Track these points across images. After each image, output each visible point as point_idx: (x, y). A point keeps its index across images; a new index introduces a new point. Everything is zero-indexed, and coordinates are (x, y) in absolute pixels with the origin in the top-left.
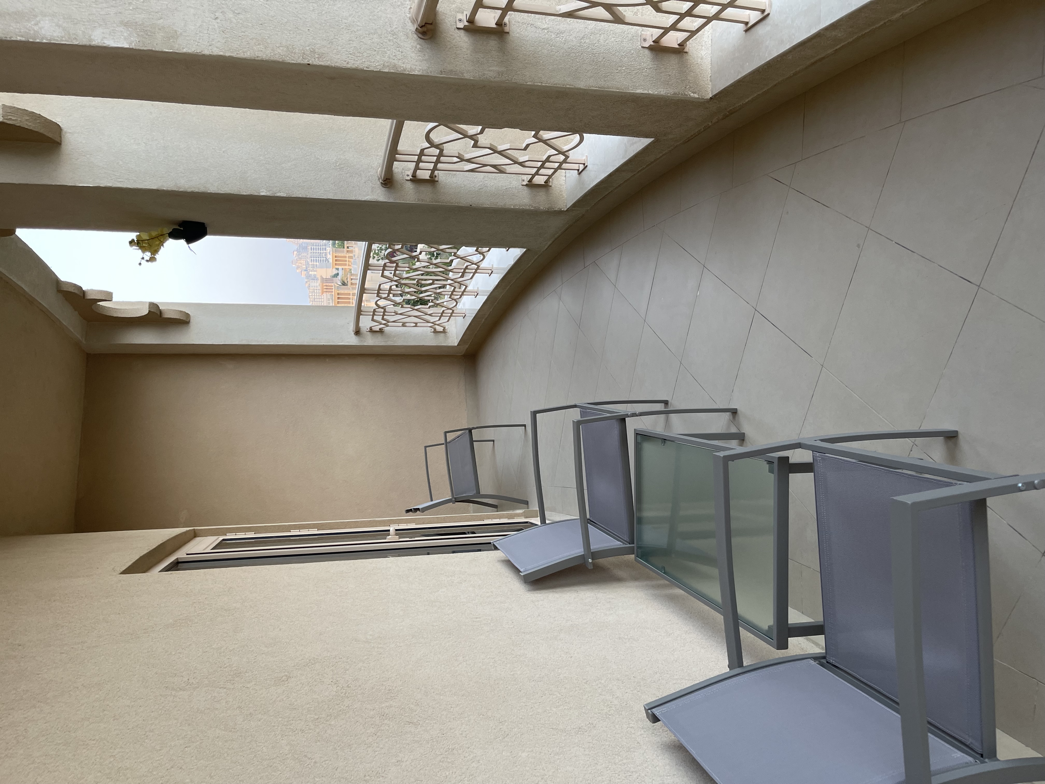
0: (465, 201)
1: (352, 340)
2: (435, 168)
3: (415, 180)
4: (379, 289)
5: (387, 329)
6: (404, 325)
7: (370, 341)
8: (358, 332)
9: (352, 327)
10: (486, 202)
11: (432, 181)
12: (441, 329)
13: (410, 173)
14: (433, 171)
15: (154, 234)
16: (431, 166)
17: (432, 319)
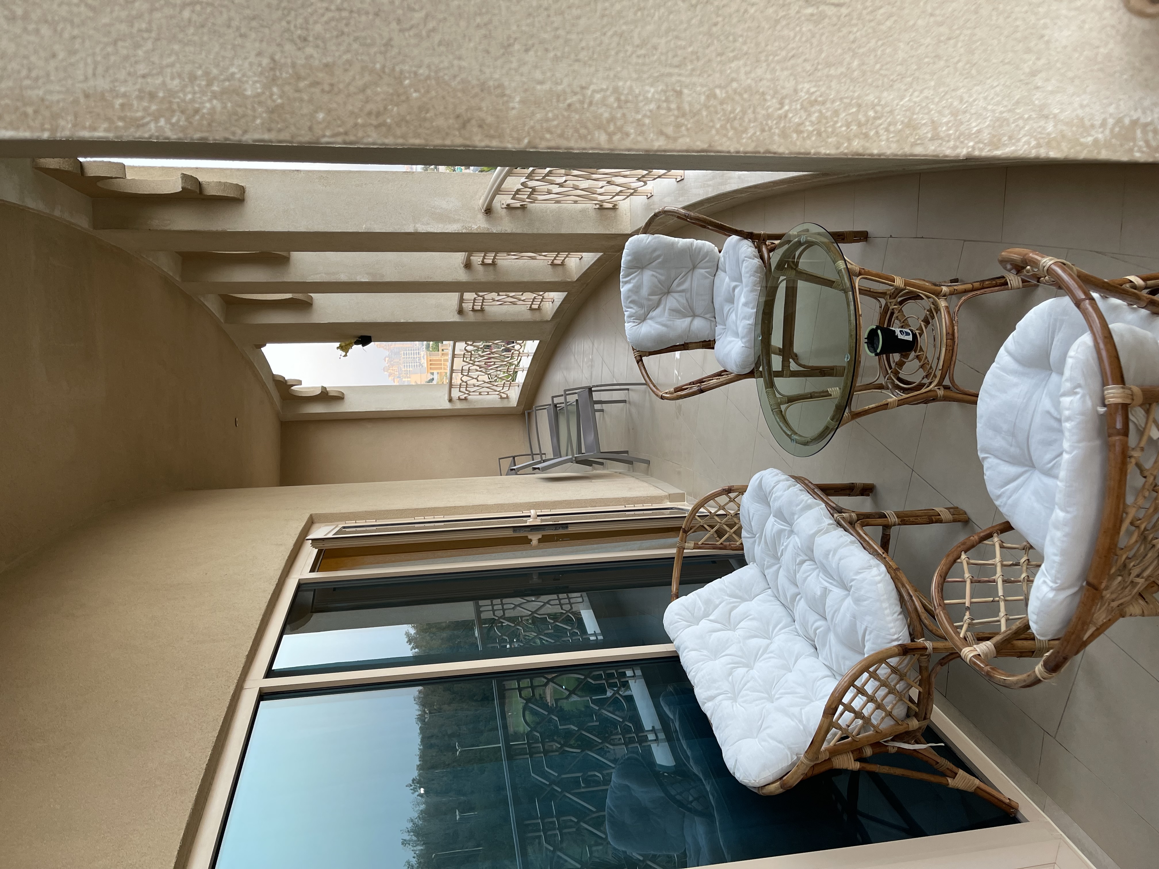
0: (499, 319)
1: (447, 406)
2: (482, 305)
3: (473, 310)
4: (462, 370)
5: (469, 397)
6: (480, 394)
7: (459, 405)
8: (450, 400)
9: (446, 397)
10: (509, 319)
11: (482, 310)
12: (505, 396)
13: (471, 307)
14: (482, 306)
15: (347, 343)
16: (480, 304)
17: (499, 389)
